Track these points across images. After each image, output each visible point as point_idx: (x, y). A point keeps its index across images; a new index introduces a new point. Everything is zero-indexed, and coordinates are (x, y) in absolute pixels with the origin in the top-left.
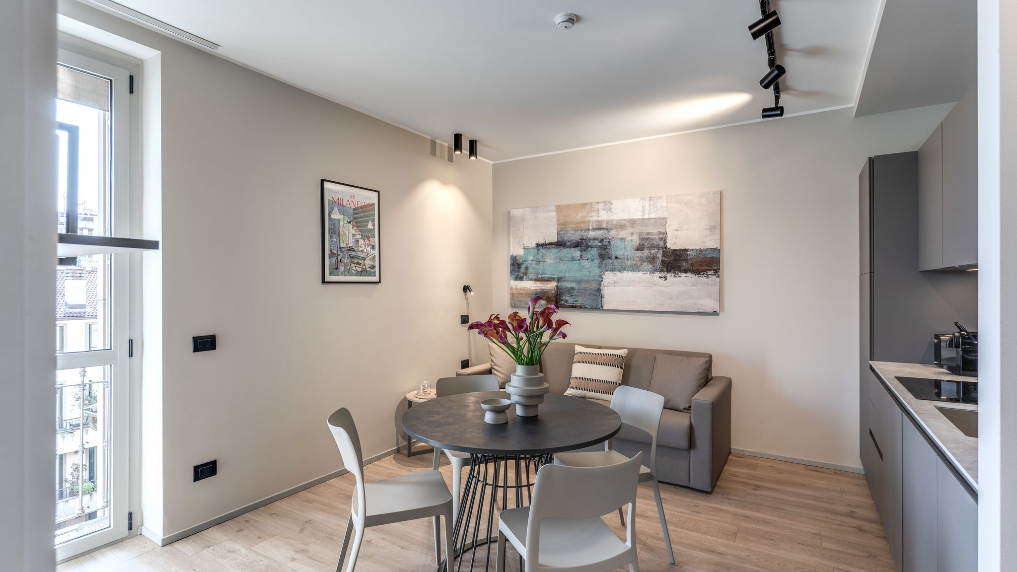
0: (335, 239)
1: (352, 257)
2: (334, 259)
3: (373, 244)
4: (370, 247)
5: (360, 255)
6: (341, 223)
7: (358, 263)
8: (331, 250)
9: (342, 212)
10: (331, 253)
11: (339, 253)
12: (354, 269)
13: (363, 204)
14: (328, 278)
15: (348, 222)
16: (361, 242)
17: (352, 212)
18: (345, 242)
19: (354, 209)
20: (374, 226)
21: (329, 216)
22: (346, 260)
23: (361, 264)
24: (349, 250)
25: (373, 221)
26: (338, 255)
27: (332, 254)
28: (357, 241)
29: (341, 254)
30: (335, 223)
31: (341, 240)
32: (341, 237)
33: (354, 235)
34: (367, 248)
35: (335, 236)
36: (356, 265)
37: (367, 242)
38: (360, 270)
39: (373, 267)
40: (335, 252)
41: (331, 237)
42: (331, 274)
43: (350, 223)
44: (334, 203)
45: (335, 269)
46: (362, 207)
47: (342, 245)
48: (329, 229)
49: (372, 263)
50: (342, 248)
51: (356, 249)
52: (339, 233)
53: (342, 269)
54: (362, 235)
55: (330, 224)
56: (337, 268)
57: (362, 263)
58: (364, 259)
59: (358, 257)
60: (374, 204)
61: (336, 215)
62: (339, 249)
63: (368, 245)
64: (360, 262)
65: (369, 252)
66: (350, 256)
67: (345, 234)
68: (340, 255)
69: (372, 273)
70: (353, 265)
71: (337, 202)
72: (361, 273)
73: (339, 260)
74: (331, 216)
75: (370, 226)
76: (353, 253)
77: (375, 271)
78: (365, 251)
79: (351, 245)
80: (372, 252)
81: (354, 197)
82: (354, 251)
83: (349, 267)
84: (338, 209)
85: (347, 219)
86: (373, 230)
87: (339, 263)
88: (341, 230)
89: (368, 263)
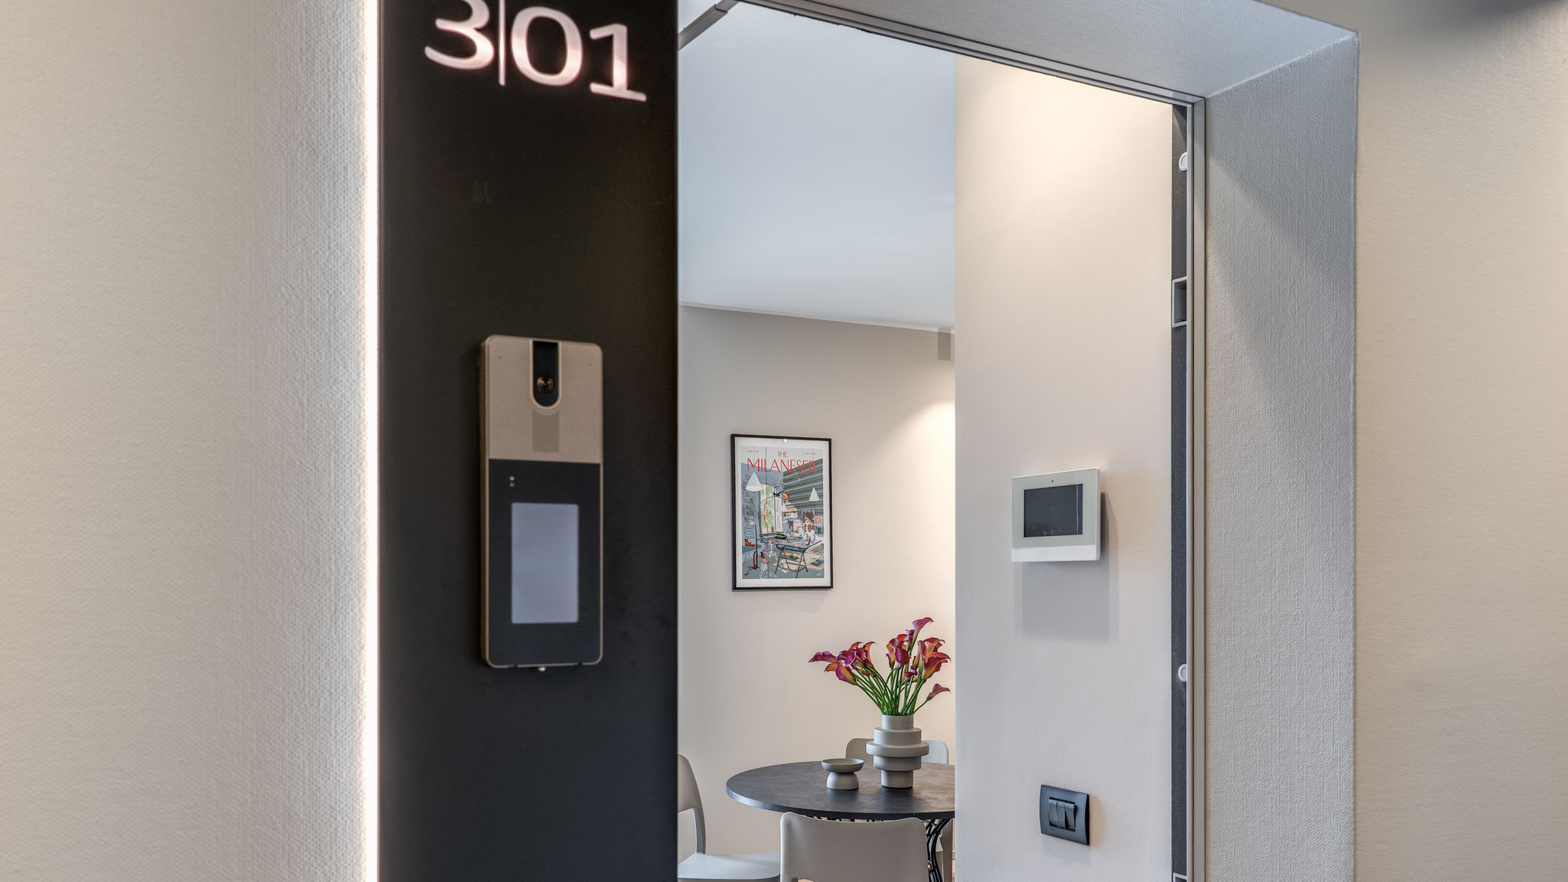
0: (752, 523)
1: (782, 549)
2: (751, 554)
3: (819, 525)
4: (813, 531)
5: (796, 544)
6: (763, 497)
7: (791, 557)
8: (746, 540)
9: (764, 481)
10: (746, 544)
11: (759, 543)
12: (786, 566)
13: (801, 464)
14: (741, 582)
15: (774, 494)
16: (798, 524)
17: (781, 477)
18: (770, 526)
19: (785, 474)
20: (821, 496)
21: (744, 488)
22: (771, 554)
23: (797, 558)
24: (776, 537)
25: (820, 488)
26: (757, 547)
27: (748, 545)
28: (791, 523)
29: (763, 544)
30: (752, 499)
31: (763, 524)
32: (762, 518)
33: (784, 514)
34: (808, 532)
35: (752, 518)
36: (788, 561)
37: (808, 523)
38: (795, 568)
39: (819, 563)
40: (753, 541)
41: (746, 519)
42: (746, 575)
43: (778, 495)
44: (751, 467)
45: (753, 568)
46: (799, 469)
47: (764, 531)
48: (743, 508)
49: (818, 557)
50: (765, 535)
51: (788, 535)
52: (759, 513)
53: (764, 567)
54: (799, 513)
55: (744, 500)
56: (756, 567)
57: (799, 556)
58: (803, 551)
59: (792, 549)
60: (821, 461)
61: (755, 486)
62: (759, 537)
63: (811, 528)
64: (795, 555)
65: (812, 538)
66: (777, 547)
67: (770, 513)
68: (760, 546)
69: (818, 572)
70: (783, 561)
71: (757, 465)
72: (797, 574)
73: (759, 554)
74: (747, 489)
75: (814, 497)
76: (784, 542)
77: (823, 569)
78: (805, 538)
79: (779, 529)
80: (818, 538)
81: (784, 454)
82: (784, 538)
83: (775, 565)
84: (758, 477)
85: (773, 490)
86: (821, 504)
87: (759, 558)
88: (762, 507)
89: (810, 557)
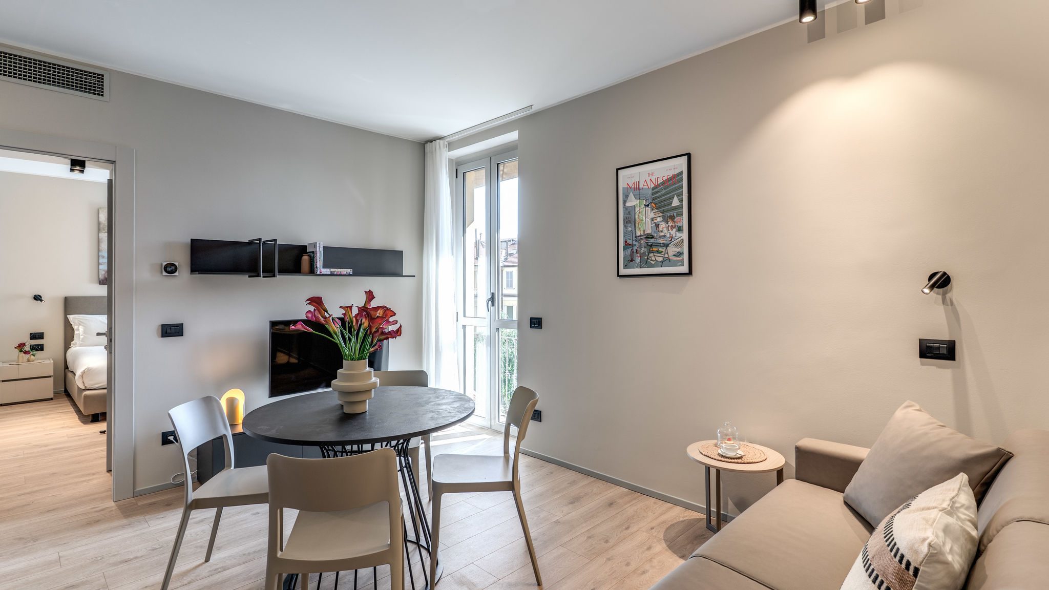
0: (630, 229)
1: (651, 246)
2: (629, 250)
3: (680, 224)
4: (674, 230)
5: (661, 241)
6: (637, 209)
7: (658, 252)
8: (626, 242)
9: (638, 197)
10: (626, 245)
11: (634, 243)
12: (653, 259)
13: (665, 179)
14: (623, 271)
15: (645, 206)
16: (662, 226)
17: (650, 192)
18: (642, 229)
19: (653, 189)
20: (681, 201)
21: (624, 205)
22: (643, 250)
23: (662, 252)
24: (647, 237)
25: (680, 195)
26: (633, 245)
27: (627, 245)
28: (657, 226)
29: (637, 244)
30: (629, 212)
31: (637, 228)
32: (637, 224)
33: (652, 219)
34: (670, 231)
35: (630, 225)
36: (655, 254)
37: (671, 223)
38: (660, 259)
39: (680, 254)
40: (630, 242)
41: (625, 227)
42: (626, 267)
43: (648, 206)
44: (629, 190)
45: (630, 261)
46: (664, 183)
47: (638, 234)
48: (624, 219)
49: (678, 250)
50: (638, 236)
51: (655, 235)
52: (635, 221)
53: (638, 260)
54: (664, 217)
55: (624, 213)
56: (632, 260)
57: (664, 250)
58: (667, 246)
59: (657, 245)
60: (681, 173)
61: (632, 202)
62: (635, 239)
63: (673, 227)
64: (660, 249)
65: (674, 235)
66: (647, 245)
67: (642, 220)
68: (635, 245)
69: (678, 261)
70: (651, 255)
71: (633, 187)
72: (662, 264)
73: (635, 251)
74: (626, 205)
75: (675, 202)
76: (652, 241)
77: (683, 259)
78: (668, 235)
79: (649, 231)
80: (679, 235)
81: (652, 174)
82: (652, 238)
83: (646, 258)
84: (634, 195)
85: (644, 202)
86: (681, 207)
87: (635, 254)
88: (636, 216)
89: (672, 250)
